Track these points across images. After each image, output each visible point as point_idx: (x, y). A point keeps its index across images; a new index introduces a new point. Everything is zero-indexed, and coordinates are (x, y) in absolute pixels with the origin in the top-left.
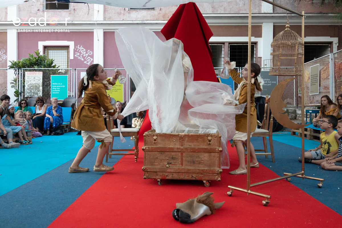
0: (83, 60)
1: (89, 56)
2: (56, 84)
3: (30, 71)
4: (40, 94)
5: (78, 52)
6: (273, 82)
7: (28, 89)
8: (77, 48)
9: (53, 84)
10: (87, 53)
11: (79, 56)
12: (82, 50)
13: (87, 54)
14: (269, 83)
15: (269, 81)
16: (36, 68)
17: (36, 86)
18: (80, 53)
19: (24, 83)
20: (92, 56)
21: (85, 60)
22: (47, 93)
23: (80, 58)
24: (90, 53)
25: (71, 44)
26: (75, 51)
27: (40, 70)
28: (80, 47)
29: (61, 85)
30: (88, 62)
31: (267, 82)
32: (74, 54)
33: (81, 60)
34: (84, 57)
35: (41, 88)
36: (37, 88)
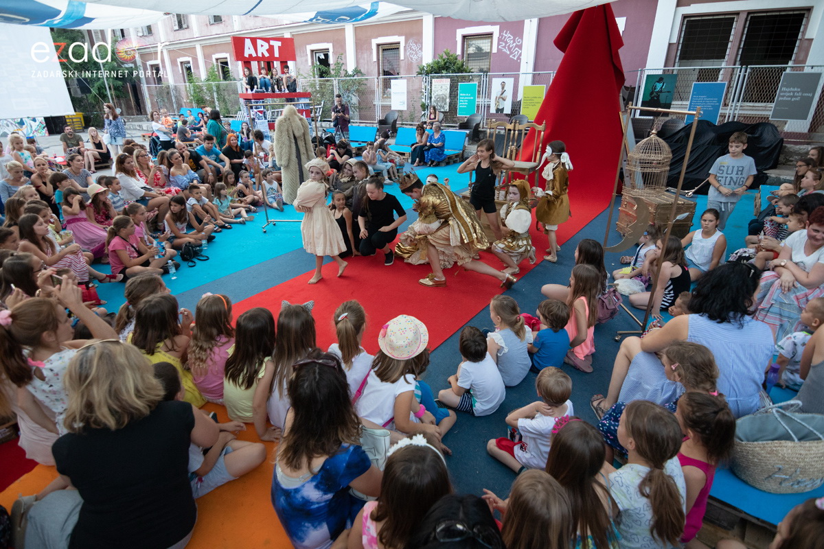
0: (508, 53)
1: (517, 46)
2: (464, 95)
3: (438, 77)
4: (447, 108)
5: (503, 41)
6: (806, 95)
7: (435, 101)
8: (503, 36)
9: (461, 95)
10: (514, 42)
11: (504, 47)
12: (509, 37)
13: (515, 44)
14: (796, 97)
15: (798, 92)
16: (444, 73)
17: (443, 98)
18: (506, 43)
19: (431, 94)
20: (520, 47)
21: (511, 53)
22: (453, 107)
23: (505, 50)
24: (519, 42)
25: (495, 30)
26: (499, 40)
27: (447, 77)
28: (506, 33)
29: (470, 97)
30: (514, 56)
31: (792, 94)
32: (499, 44)
33: (506, 53)
34: (510, 49)
35: (448, 100)
36: (444, 100)
